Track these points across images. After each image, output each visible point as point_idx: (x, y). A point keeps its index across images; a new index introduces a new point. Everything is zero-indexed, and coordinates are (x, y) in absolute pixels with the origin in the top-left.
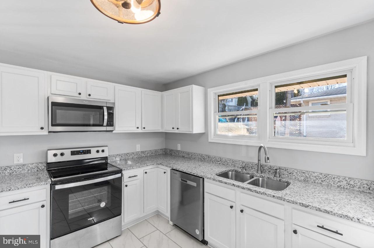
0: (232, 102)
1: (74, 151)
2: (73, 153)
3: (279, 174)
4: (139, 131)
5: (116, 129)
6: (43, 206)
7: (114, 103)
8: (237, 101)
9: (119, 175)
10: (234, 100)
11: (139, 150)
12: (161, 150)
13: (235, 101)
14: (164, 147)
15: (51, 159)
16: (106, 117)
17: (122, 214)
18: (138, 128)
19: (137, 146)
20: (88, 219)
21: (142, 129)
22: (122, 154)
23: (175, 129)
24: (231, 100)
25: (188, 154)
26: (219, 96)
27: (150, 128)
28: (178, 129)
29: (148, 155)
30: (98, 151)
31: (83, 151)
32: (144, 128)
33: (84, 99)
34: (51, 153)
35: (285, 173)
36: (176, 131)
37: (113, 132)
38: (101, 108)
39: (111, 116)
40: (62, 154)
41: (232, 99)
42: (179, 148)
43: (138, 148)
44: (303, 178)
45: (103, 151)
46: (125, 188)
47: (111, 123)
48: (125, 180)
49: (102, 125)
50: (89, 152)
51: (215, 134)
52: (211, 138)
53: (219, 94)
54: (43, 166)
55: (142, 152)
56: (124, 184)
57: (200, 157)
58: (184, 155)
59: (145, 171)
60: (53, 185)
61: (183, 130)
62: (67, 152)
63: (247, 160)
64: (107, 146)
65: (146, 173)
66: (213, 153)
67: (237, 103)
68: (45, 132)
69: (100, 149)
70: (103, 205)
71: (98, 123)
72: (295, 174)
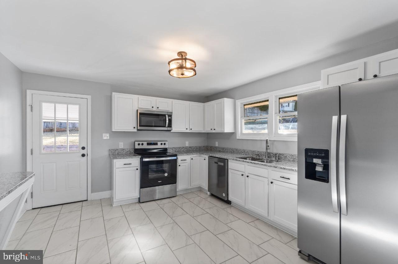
0: (289, 106)
1: (149, 143)
2: (148, 144)
3: (278, 157)
4: (188, 131)
5: (173, 129)
6: (137, 169)
7: (172, 113)
8: (294, 106)
9: (175, 158)
10: (291, 104)
11: (188, 146)
12: (204, 146)
13: (292, 106)
14: (206, 145)
15: (137, 147)
16: (167, 122)
17: (177, 183)
18: (187, 129)
19: (186, 142)
20: (159, 182)
21: (189, 130)
22: (176, 147)
23: (213, 130)
24: (287, 104)
25: (223, 149)
26: (244, 105)
27: (196, 130)
28: (214, 129)
29: (194, 149)
30: (162, 144)
31: (153, 143)
32: (191, 129)
33: (155, 110)
34: (137, 143)
35: (283, 157)
36: (214, 131)
37: (172, 131)
38: (165, 115)
39: (170, 121)
40: (142, 144)
41: (289, 104)
42: (217, 145)
43: (187, 144)
44: (292, 159)
45: (165, 144)
46: (179, 166)
47: (170, 125)
48: (179, 162)
49: (165, 127)
50: (156, 144)
51: (241, 133)
52: (239, 136)
53: (245, 104)
54: (132, 151)
55: (190, 147)
56: (178, 164)
57: (231, 150)
58: (220, 150)
59: (191, 158)
60: (141, 159)
61: (218, 130)
62: (145, 143)
63: (260, 150)
64: (167, 141)
65: (192, 159)
66: (240, 147)
67: (294, 108)
68: (135, 130)
69: (163, 143)
70: (166, 175)
71: (162, 125)
72: (288, 157)
